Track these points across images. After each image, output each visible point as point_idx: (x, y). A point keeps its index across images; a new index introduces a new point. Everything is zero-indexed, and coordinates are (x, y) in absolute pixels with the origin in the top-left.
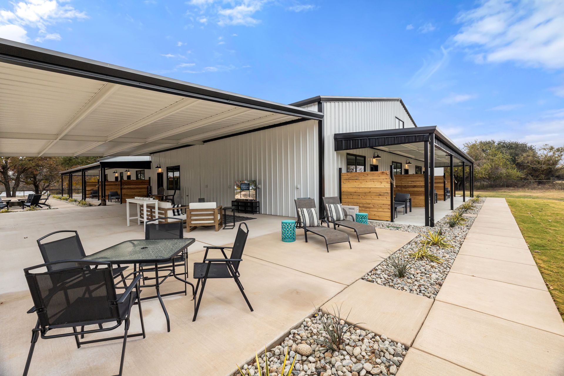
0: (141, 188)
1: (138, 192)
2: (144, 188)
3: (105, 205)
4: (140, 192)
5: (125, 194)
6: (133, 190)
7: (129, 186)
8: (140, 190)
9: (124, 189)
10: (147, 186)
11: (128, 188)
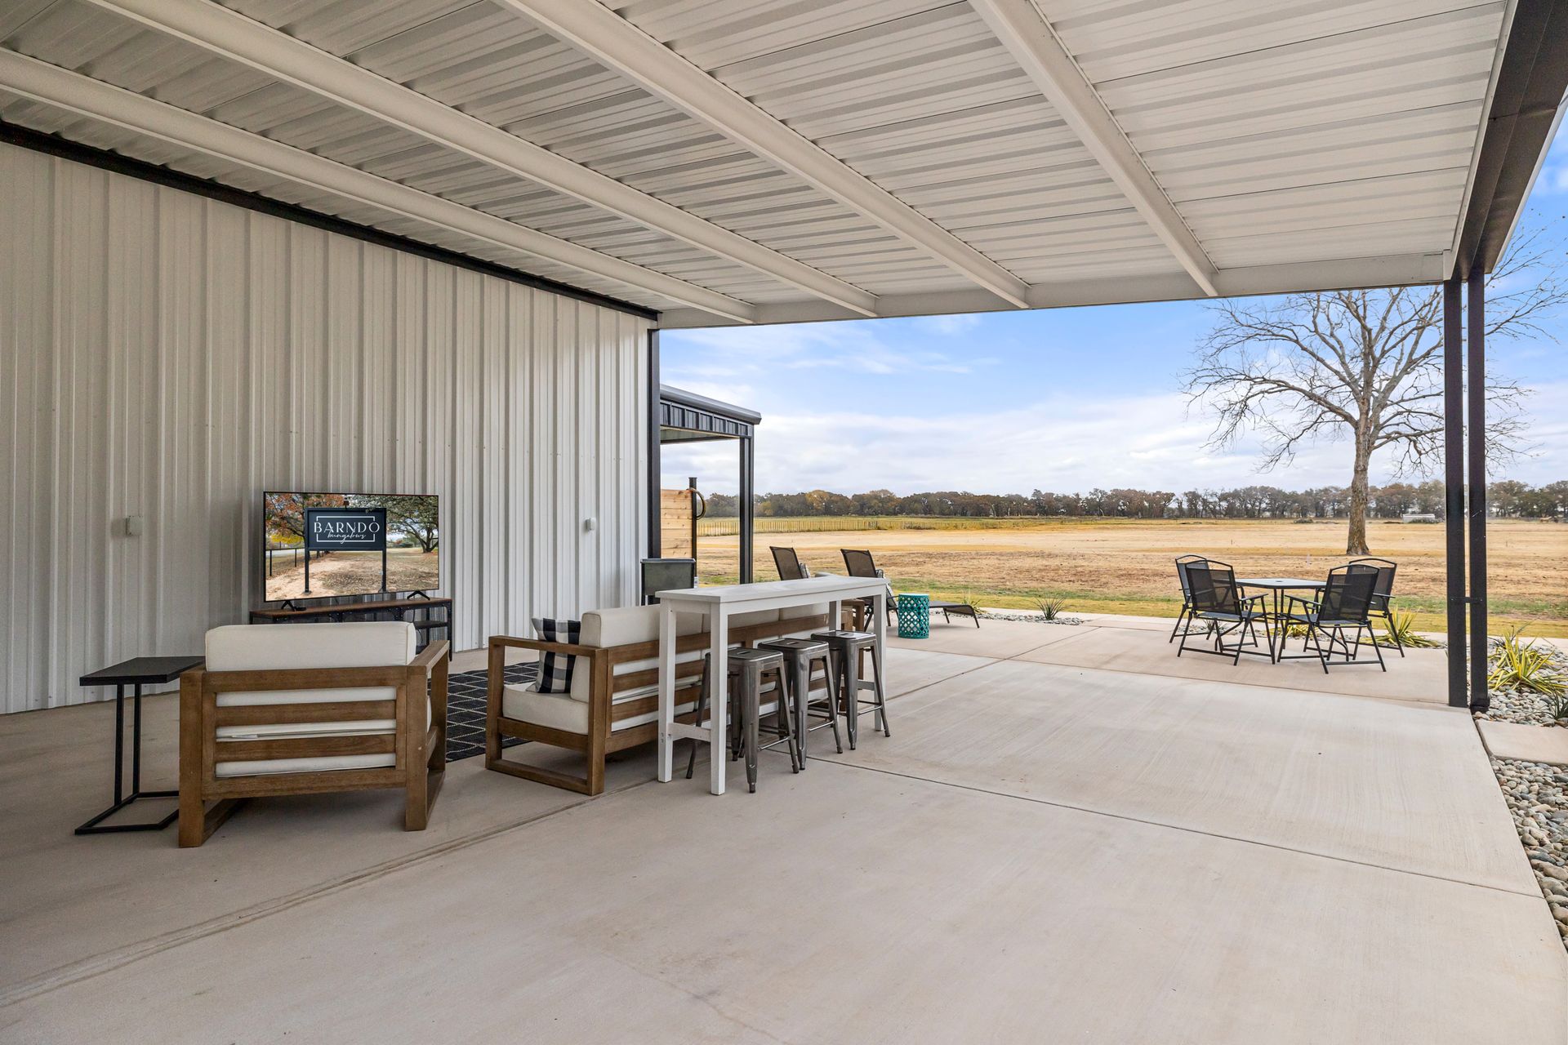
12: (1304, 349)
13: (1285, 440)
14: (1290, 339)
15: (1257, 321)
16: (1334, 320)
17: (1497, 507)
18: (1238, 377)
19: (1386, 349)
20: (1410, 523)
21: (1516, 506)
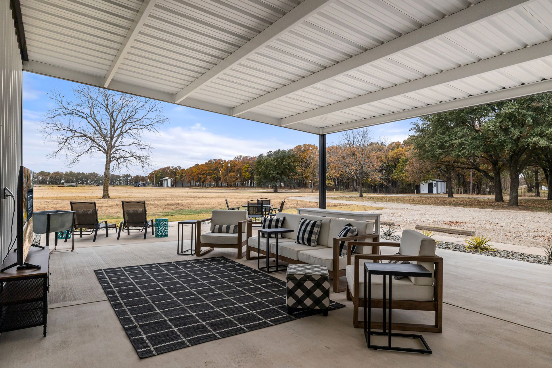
12: (89, 122)
13: (77, 155)
14: (84, 118)
15: (73, 109)
16: (95, 114)
17: (90, 181)
18: (67, 129)
19: (118, 128)
20: (67, 186)
21: (96, 181)
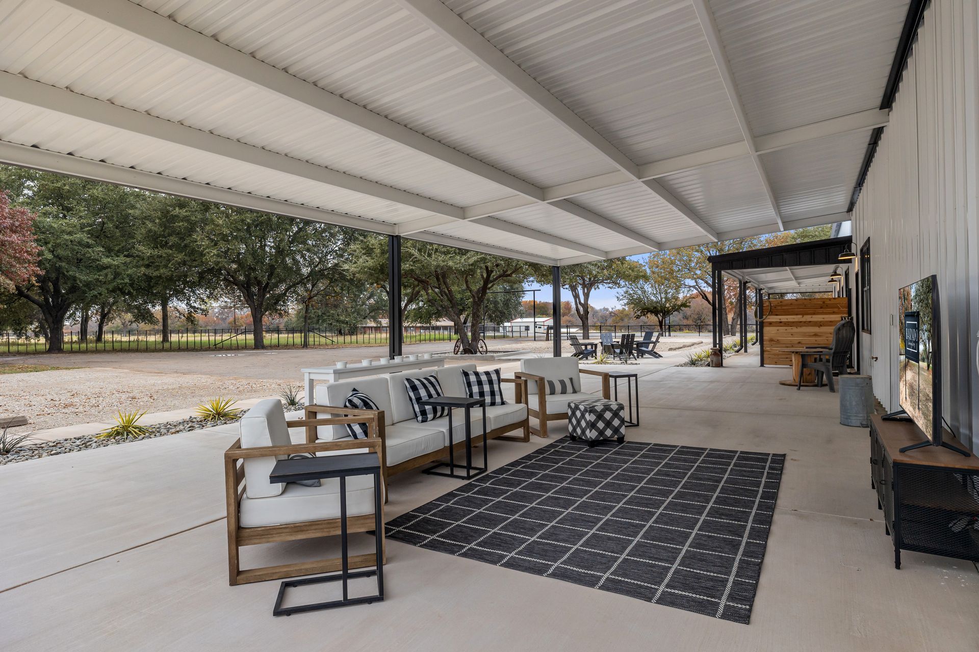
0: (820, 324)
1: (810, 336)
2: (830, 323)
3: (720, 365)
4: (816, 335)
5: (771, 340)
6: (795, 330)
7: (784, 318)
8: (816, 329)
9: (770, 324)
10: (840, 316)
11: (780, 323)
